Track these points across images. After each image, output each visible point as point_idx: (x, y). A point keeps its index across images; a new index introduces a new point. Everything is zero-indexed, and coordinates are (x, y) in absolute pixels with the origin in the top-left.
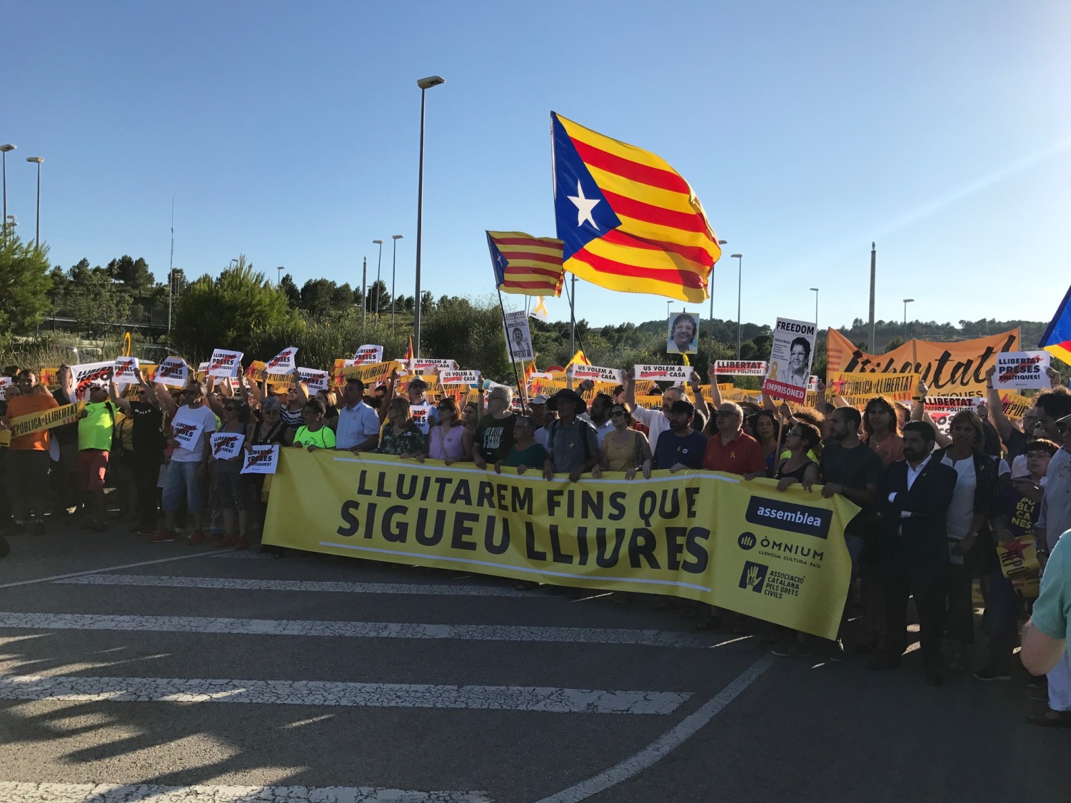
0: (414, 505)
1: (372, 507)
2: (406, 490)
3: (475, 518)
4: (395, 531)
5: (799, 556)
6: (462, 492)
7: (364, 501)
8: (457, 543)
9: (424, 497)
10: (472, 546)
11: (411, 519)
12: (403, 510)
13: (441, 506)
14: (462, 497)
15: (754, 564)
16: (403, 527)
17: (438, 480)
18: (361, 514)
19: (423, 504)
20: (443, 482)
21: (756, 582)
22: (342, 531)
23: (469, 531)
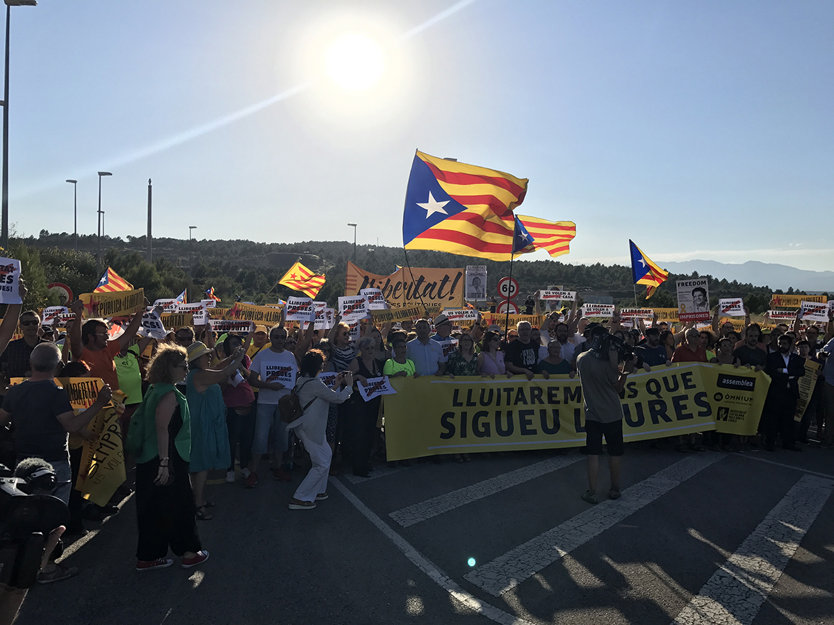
0: (492, 409)
1: (464, 415)
2: (486, 400)
3: (531, 412)
4: (482, 429)
5: (744, 401)
6: (520, 397)
7: (458, 411)
8: (525, 432)
9: (498, 404)
10: (534, 432)
11: (491, 419)
12: (485, 414)
13: (509, 408)
14: (520, 400)
15: (722, 408)
16: (486, 425)
17: (505, 390)
18: (456, 422)
19: (498, 408)
20: (509, 390)
21: (724, 416)
22: (443, 436)
23: (530, 422)
